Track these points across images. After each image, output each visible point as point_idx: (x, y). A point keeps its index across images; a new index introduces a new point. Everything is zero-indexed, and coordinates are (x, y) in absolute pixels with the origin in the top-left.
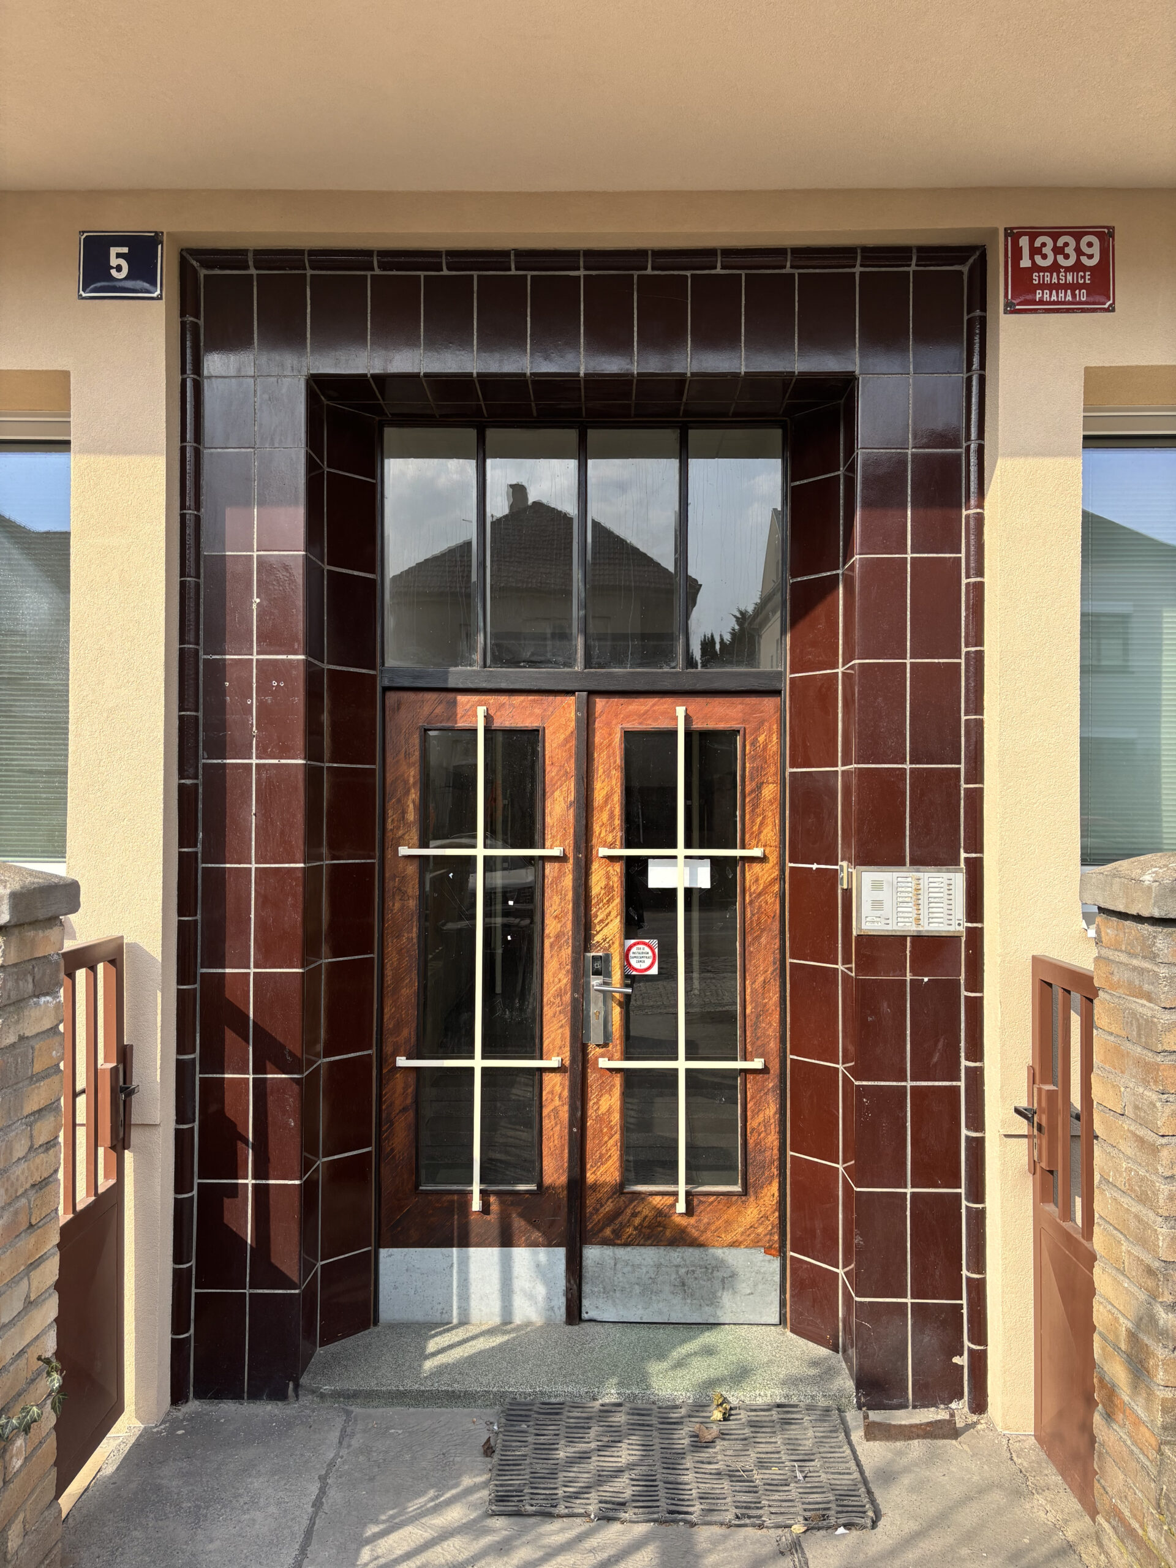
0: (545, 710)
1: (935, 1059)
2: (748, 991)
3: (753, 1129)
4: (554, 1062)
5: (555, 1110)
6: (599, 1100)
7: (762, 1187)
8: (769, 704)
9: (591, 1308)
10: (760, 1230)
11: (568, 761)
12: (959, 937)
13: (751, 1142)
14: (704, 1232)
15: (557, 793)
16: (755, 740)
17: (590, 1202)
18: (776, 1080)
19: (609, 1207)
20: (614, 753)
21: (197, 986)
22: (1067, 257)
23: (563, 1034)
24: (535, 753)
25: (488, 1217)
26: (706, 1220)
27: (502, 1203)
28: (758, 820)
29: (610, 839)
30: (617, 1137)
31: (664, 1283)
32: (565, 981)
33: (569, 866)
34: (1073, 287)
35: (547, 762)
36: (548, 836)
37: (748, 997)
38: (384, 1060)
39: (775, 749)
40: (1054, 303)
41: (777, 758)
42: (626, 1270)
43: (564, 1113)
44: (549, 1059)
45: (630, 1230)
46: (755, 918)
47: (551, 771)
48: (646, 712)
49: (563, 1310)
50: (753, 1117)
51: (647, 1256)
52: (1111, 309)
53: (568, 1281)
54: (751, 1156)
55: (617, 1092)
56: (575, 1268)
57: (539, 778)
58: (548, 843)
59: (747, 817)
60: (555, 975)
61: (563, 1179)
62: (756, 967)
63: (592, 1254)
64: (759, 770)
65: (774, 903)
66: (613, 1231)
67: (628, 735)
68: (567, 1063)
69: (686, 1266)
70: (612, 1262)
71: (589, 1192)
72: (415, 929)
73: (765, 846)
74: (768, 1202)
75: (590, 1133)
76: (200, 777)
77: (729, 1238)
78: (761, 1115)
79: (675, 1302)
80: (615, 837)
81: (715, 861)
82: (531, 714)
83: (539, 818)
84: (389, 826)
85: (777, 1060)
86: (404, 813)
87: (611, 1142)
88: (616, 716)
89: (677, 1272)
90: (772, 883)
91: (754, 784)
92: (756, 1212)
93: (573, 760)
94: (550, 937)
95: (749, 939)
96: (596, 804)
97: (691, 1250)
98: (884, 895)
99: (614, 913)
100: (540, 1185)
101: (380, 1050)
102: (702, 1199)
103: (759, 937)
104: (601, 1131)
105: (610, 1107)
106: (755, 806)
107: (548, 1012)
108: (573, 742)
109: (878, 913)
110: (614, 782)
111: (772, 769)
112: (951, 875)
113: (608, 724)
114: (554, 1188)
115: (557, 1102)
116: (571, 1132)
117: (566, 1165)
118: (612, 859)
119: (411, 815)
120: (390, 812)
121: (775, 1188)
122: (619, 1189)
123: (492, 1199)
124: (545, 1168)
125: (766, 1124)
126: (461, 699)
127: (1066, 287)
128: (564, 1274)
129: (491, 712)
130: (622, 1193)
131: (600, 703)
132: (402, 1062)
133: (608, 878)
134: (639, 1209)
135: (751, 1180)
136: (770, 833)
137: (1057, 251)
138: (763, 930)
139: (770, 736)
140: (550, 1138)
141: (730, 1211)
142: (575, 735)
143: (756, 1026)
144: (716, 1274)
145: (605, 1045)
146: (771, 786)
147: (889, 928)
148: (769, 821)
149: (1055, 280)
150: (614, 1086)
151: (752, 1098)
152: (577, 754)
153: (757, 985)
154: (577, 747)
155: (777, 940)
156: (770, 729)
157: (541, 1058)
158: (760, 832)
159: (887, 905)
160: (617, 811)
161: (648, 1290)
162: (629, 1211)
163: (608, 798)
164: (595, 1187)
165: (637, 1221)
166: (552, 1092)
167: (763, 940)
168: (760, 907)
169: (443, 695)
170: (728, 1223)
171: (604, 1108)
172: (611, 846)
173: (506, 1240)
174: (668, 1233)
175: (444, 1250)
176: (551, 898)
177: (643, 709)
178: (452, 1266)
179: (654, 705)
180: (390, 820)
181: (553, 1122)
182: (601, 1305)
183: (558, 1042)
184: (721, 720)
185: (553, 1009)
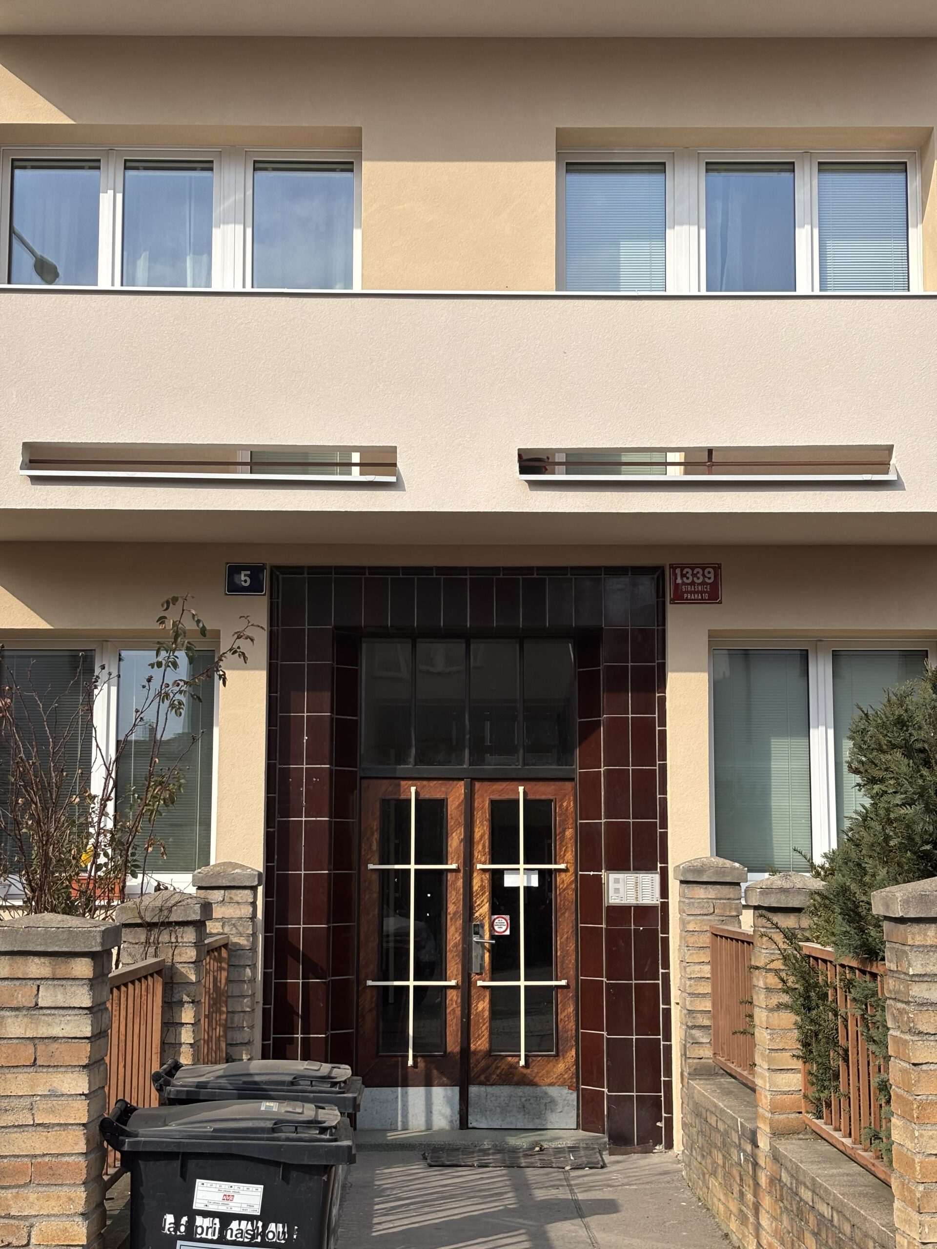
0: (448, 789)
1: (646, 969)
2: (558, 943)
3: (561, 1019)
4: (453, 983)
5: (454, 1010)
6: (477, 1004)
7: (567, 1052)
8: (569, 785)
9: (472, 1123)
10: (566, 1076)
11: (460, 816)
12: (658, 907)
13: (560, 1026)
14: (535, 1077)
15: (454, 834)
16: (561, 805)
17: (473, 1061)
18: (574, 992)
19: (483, 1063)
20: (485, 812)
21: (273, 934)
22: (698, 578)
23: (457, 968)
24: (442, 812)
25: (416, 1070)
26: (536, 1071)
27: (425, 1062)
28: (564, 849)
29: (483, 859)
30: (487, 1024)
31: (513, 1106)
32: (458, 938)
33: (461, 874)
34: (702, 592)
35: (449, 817)
36: (449, 858)
37: (558, 947)
38: (360, 982)
39: (572, 810)
40: (693, 600)
41: (573, 814)
42: (492, 1099)
43: (458, 1012)
44: (450, 981)
45: (494, 1076)
46: (562, 902)
47: (450, 822)
48: (502, 790)
49: (458, 1122)
50: (561, 1013)
51: (503, 1091)
52: (720, 603)
53: (460, 1104)
54: (560, 1034)
55: (487, 1000)
56: (464, 1099)
57: (444, 826)
58: (449, 862)
59: (557, 846)
60: (453, 935)
61: (457, 1049)
62: (563, 929)
63: (473, 1090)
64: (563, 822)
65: (572, 894)
66: (485, 1078)
67: (493, 803)
68: (460, 984)
69: (525, 1097)
70: (485, 1095)
71: (472, 1055)
72: (377, 910)
73: (567, 863)
74: (570, 1060)
75: (472, 1023)
76: (276, 827)
77: (548, 1081)
78: (566, 1012)
79: (519, 1117)
80: (486, 858)
81: (541, 872)
82: (440, 791)
83: (444, 848)
84: (363, 853)
85: (574, 981)
86: (371, 845)
87: (484, 1027)
88: (486, 792)
89: (520, 1100)
90: (571, 883)
91: (561, 829)
92: (563, 1066)
93: (463, 816)
94: (450, 914)
95: (559, 914)
96: (476, 840)
97: (528, 1087)
98: (620, 886)
99: (486, 900)
100: (445, 1052)
101: (358, 977)
102: (534, 1058)
103: (564, 913)
104: (479, 1021)
105: (484, 1008)
106: (562, 841)
107: (449, 956)
108: (463, 807)
109: (617, 895)
110: (485, 828)
111: (571, 821)
112: (653, 875)
113: (482, 796)
114: (453, 1053)
115: (454, 1006)
116: (462, 1021)
117: (459, 1040)
118: (484, 871)
119: (375, 847)
120: (363, 845)
121: (573, 1052)
122: (489, 1054)
123: (419, 1059)
124: (448, 1042)
125: (568, 1016)
126: (403, 783)
127: (698, 592)
128: (458, 1102)
129: (418, 790)
130: (490, 1056)
131: (477, 785)
132: (370, 983)
133: (482, 881)
134: (499, 1065)
135: (561, 1048)
136: (570, 856)
137: (693, 575)
138: (566, 909)
139: (569, 803)
140: (450, 1026)
141: (549, 1066)
142: (464, 803)
143: (563, 963)
144: (542, 1101)
145: (481, 974)
146: (570, 830)
147: (623, 902)
148: (569, 849)
149: (693, 589)
150: (485, 996)
151: (561, 1002)
152: (465, 813)
153: (563, 940)
154: (465, 809)
155: (574, 915)
156: (569, 799)
157: (446, 980)
158: (565, 855)
159: (622, 891)
160: (487, 844)
161: (505, 1110)
162: (494, 1066)
163: (482, 837)
164: (475, 1052)
165: (498, 1071)
166: (451, 1000)
167: (567, 915)
168: (565, 897)
169: (392, 781)
170: (548, 1072)
171: (480, 1009)
172: (485, 863)
173: (428, 1083)
174: (515, 1079)
175: (393, 1089)
176: (451, 892)
177: (501, 788)
178: (397, 1097)
179: (507, 786)
180: (363, 850)
181: (452, 1017)
182: (479, 1120)
183: (455, 972)
184: (543, 794)
185: (452, 954)
